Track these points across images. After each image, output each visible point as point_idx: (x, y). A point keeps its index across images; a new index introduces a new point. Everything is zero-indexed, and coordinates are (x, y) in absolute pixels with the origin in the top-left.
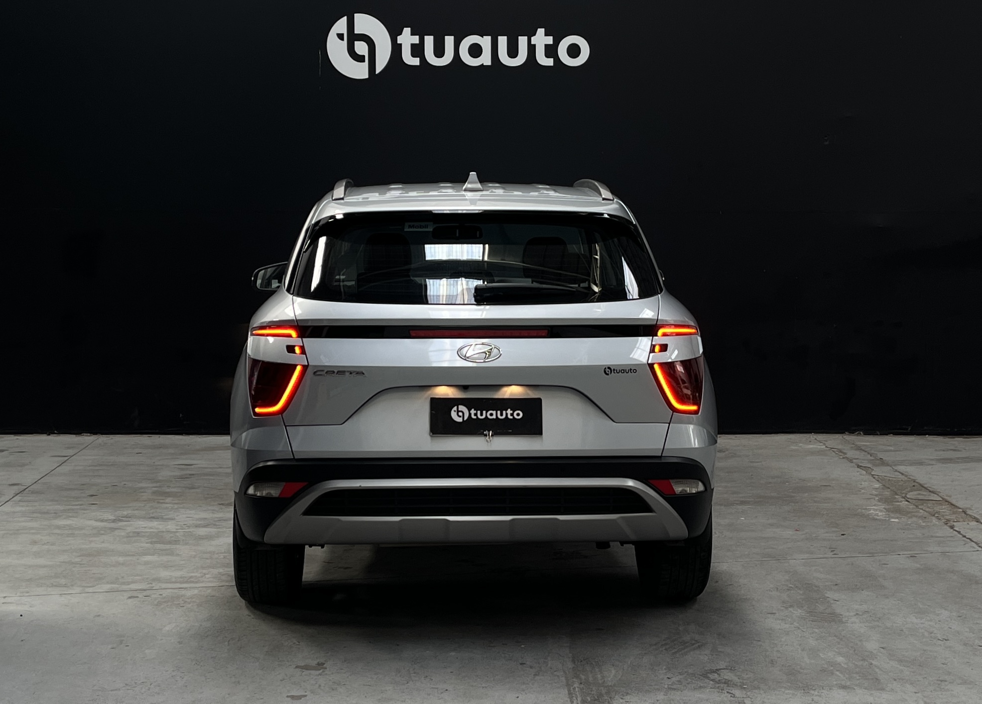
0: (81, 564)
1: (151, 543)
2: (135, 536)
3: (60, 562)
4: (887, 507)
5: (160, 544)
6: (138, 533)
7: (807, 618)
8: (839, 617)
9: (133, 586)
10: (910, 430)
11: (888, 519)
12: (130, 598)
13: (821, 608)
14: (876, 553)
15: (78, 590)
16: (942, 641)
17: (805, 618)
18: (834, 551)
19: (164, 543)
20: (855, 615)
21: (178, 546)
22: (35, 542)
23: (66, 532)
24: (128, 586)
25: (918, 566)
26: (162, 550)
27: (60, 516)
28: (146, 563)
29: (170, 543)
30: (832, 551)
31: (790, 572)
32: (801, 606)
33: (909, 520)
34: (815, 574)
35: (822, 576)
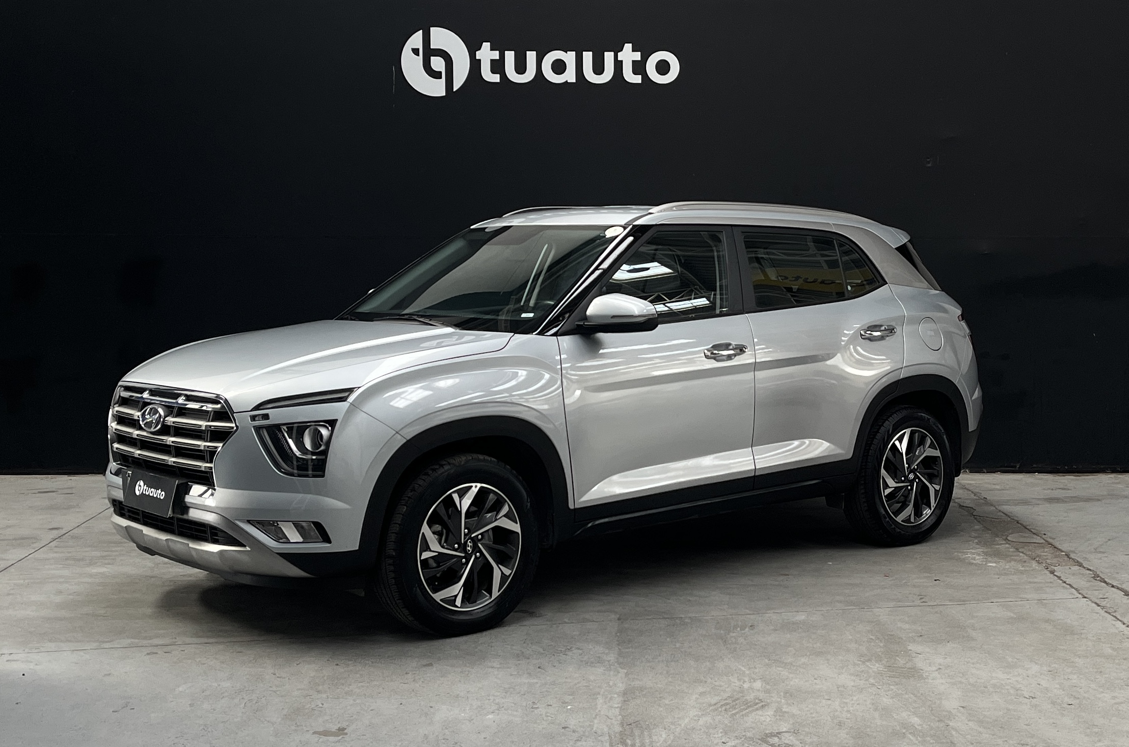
0: (105, 616)
4: (985, 550)
7: (884, 674)
8: (919, 672)
9: (155, 640)
10: (1019, 468)
11: (984, 563)
12: (148, 654)
13: (901, 661)
14: (968, 601)
15: (95, 645)
16: (1030, 699)
17: (882, 673)
18: (923, 598)
20: (937, 670)
24: (150, 641)
25: (1012, 615)
28: (176, 615)
30: (921, 599)
31: (872, 622)
32: (879, 659)
33: (1007, 565)
34: (899, 624)
35: (907, 626)
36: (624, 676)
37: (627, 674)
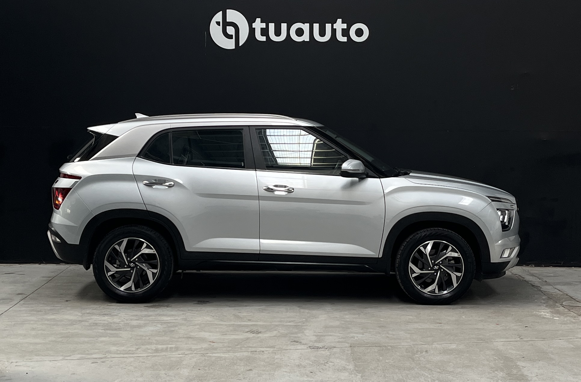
0: (62, 342)
1: (104, 330)
2: (95, 326)
3: (49, 341)
4: (551, 310)
5: (109, 330)
6: (96, 324)
8: (526, 377)
9: (94, 356)
10: (563, 264)
11: (552, 318)
12: (93, 363)
13: (515, 372)
14: (546, 338)
15: (61, 358)
17: (505, 378)
18: (520, 337)
19: (112, 330)
20: (536, 376)
21: (121, 332)
22: (33, 329)
23: (52, 323)
24: (92, 356)
25: (573, 346)
26: (111, 334)
27: (49, 313)
28: (102, 342)
29: (116, 330)
30: (519, 337)
31: (494, 349)
32: (502, 370)
33: (565, 318)
34: (510, 351)
35: (514, 352)
36: (360, 377)
37: (362, 377)
